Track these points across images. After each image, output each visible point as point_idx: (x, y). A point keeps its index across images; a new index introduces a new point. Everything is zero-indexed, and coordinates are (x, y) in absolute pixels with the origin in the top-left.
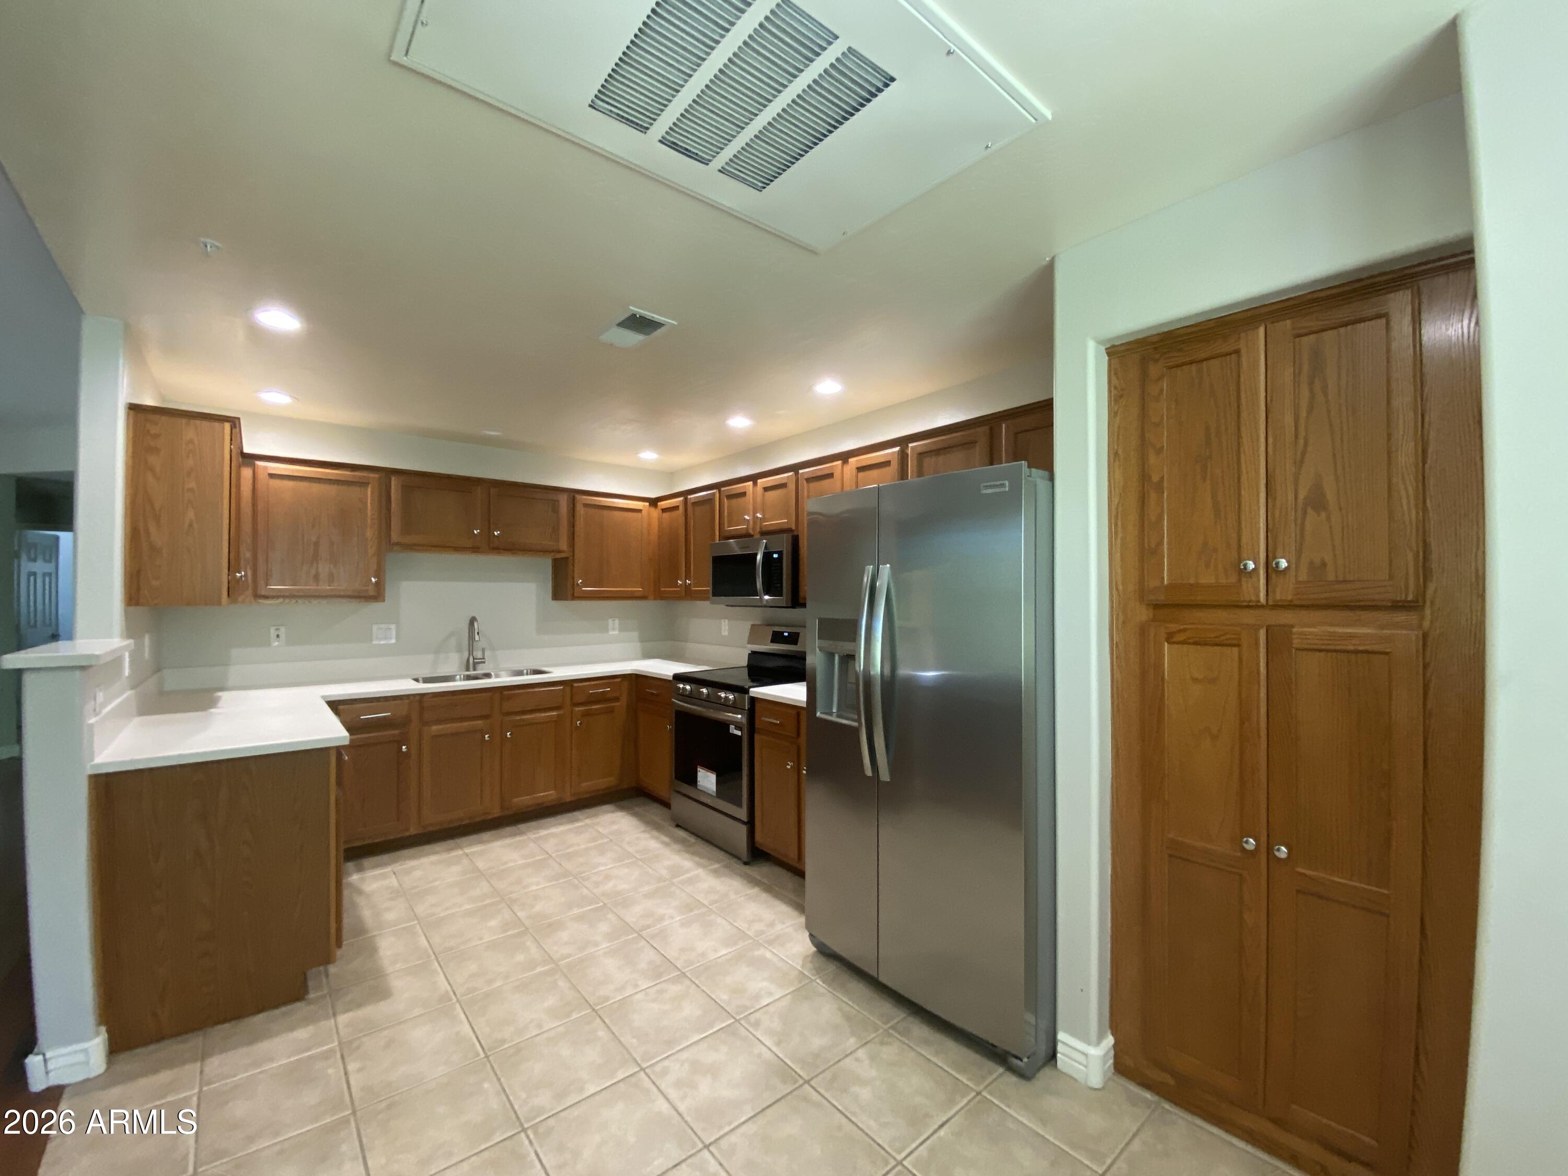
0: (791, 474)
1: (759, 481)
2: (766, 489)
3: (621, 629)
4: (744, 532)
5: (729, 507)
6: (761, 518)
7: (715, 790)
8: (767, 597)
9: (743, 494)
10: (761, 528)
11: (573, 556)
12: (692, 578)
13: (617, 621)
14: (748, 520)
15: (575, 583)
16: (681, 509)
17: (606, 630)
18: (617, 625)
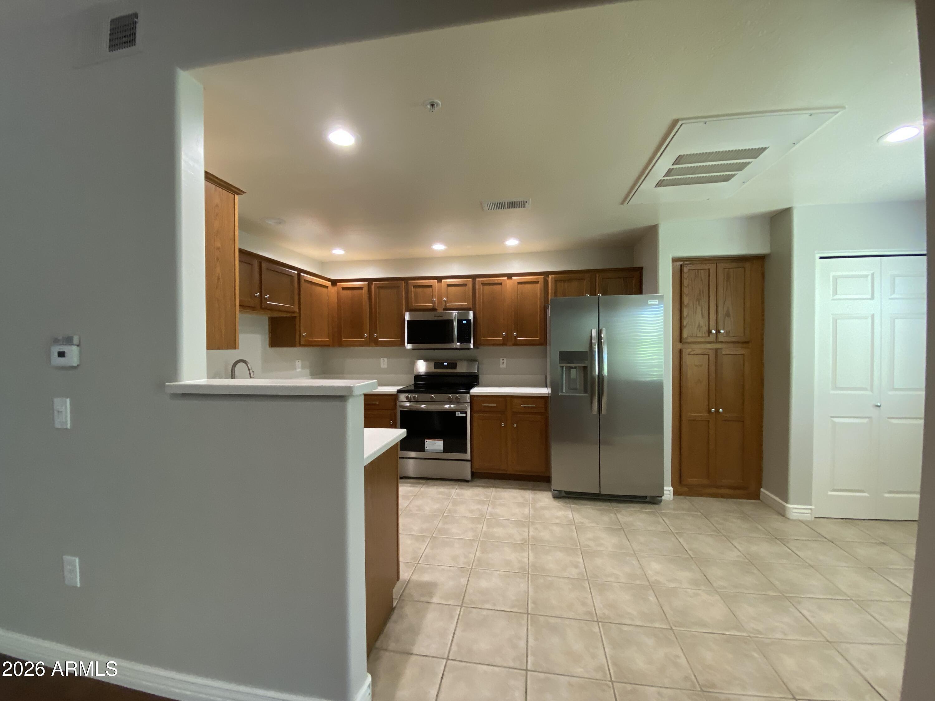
0: (470, 279)
1: (443, 280)
2: (449, 286)
3: (302, 368)
4: (431, 307)
5: (415, 293)
6: (445, 301)
7: (442, 449)
8: (458, 344)
9: (431, 286)
10: (445, 305)
11: (300, 316)
12: (378, 333)
13: (300, 362)
14: (434, 302)
15: (301, 335)
16: (365, 290)
17: (295, 368)
18: (300, 365)
